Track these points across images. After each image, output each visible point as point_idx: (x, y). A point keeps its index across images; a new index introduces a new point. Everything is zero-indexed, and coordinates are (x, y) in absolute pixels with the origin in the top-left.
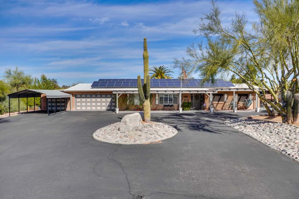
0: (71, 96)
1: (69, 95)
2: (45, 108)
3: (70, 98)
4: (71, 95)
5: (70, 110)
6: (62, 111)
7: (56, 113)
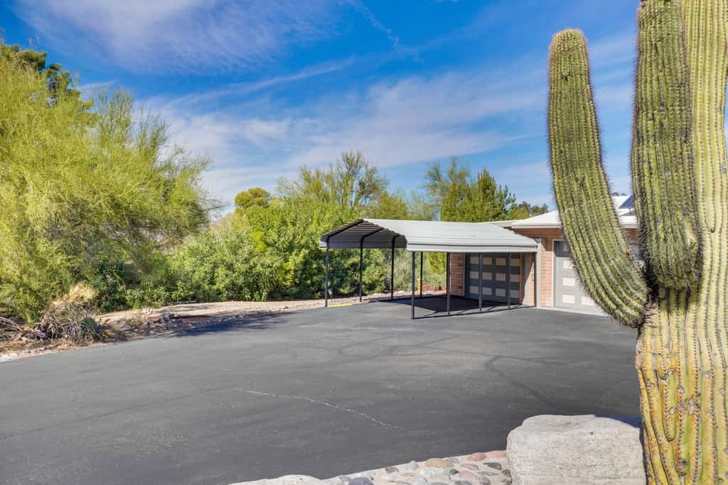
0: (540, 249)
1: (531, 242)
2: (461, 287)
3: (534, 254)
4: (540, 245)
5: (532, 304)
6: (484, 306)
7: (452, 313)
